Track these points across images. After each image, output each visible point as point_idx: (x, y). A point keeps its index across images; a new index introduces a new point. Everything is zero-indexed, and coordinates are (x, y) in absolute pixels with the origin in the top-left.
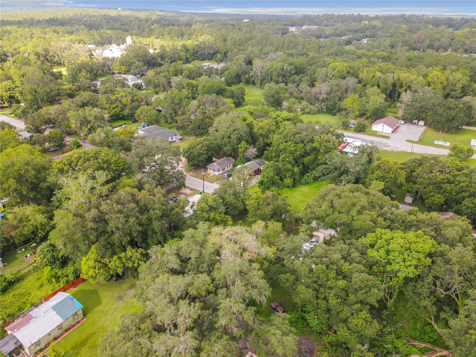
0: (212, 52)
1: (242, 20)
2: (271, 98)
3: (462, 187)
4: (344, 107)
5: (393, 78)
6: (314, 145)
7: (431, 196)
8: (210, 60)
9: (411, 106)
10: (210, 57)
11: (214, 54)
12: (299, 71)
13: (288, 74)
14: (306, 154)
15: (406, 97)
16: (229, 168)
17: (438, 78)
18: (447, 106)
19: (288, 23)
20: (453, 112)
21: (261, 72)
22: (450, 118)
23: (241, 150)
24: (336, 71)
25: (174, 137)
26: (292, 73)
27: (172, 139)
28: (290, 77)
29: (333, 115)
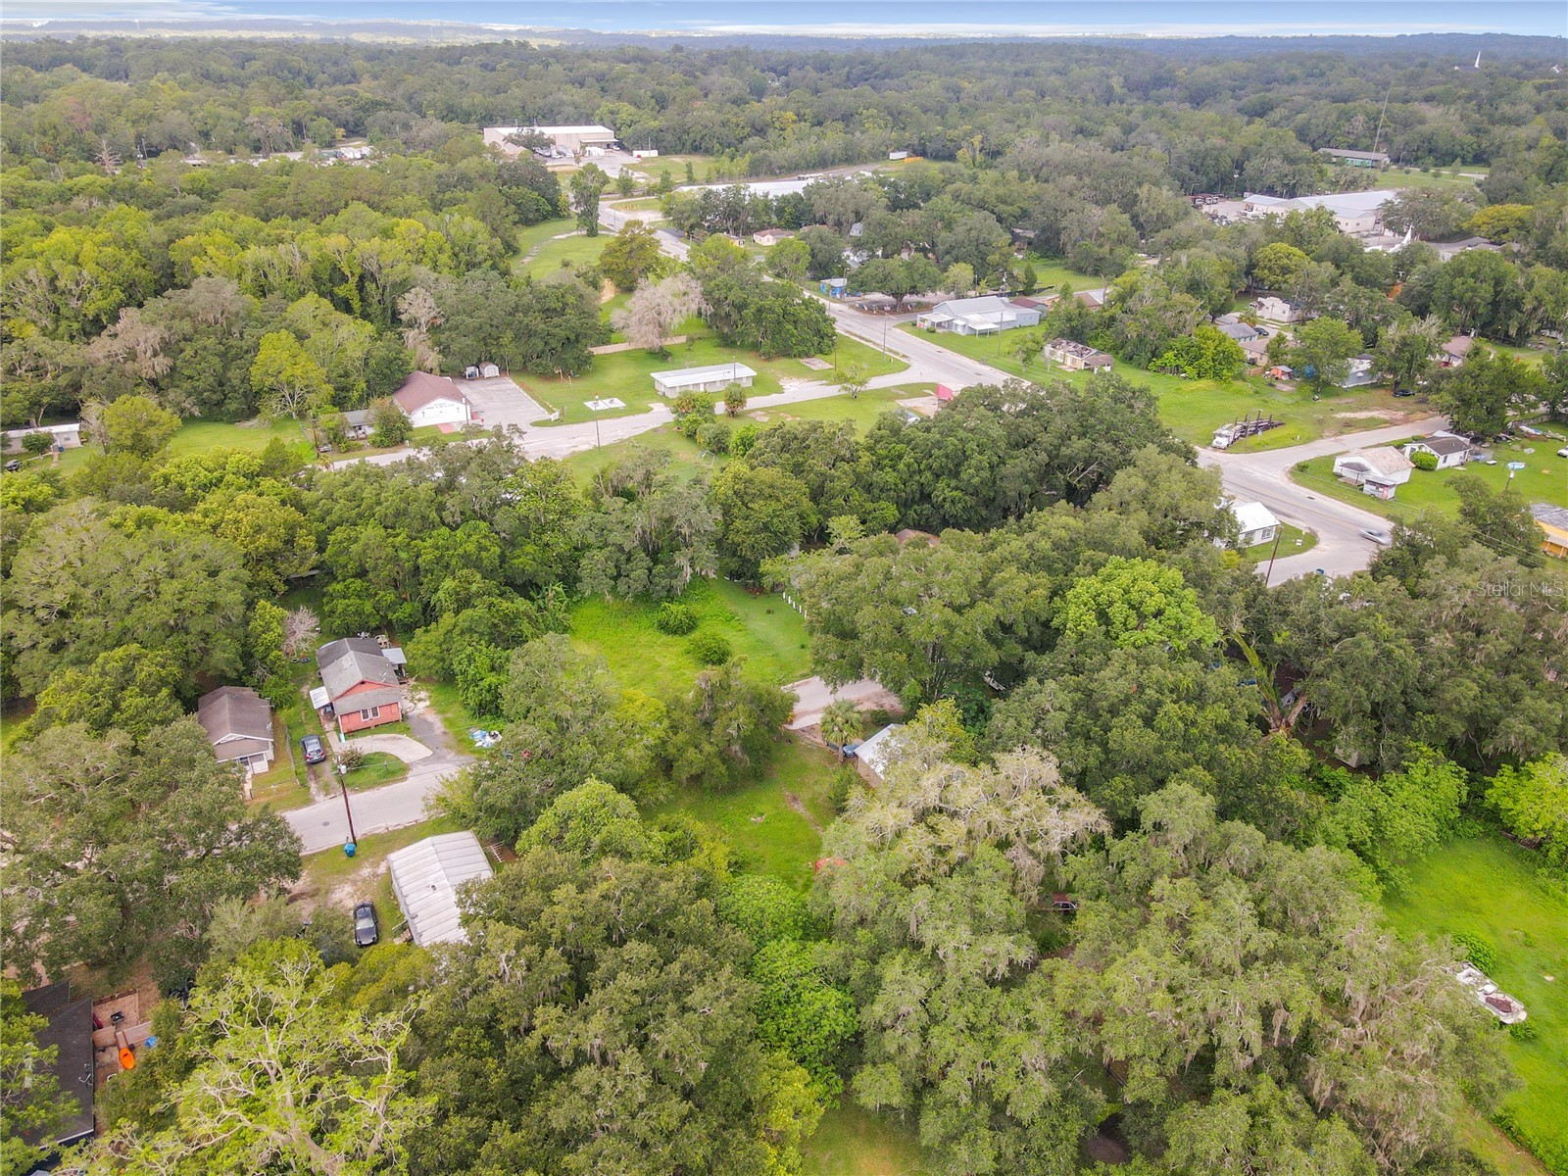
4: (269, 382)
5: (305, 256)
6: (523, 508)
9: (452, 330)
15: (418, 306)
17: (424, 238)
18: (536, 306)
20: (572, 319)
22: (572, 337)
23: (268, 636)
29: (231, 422)
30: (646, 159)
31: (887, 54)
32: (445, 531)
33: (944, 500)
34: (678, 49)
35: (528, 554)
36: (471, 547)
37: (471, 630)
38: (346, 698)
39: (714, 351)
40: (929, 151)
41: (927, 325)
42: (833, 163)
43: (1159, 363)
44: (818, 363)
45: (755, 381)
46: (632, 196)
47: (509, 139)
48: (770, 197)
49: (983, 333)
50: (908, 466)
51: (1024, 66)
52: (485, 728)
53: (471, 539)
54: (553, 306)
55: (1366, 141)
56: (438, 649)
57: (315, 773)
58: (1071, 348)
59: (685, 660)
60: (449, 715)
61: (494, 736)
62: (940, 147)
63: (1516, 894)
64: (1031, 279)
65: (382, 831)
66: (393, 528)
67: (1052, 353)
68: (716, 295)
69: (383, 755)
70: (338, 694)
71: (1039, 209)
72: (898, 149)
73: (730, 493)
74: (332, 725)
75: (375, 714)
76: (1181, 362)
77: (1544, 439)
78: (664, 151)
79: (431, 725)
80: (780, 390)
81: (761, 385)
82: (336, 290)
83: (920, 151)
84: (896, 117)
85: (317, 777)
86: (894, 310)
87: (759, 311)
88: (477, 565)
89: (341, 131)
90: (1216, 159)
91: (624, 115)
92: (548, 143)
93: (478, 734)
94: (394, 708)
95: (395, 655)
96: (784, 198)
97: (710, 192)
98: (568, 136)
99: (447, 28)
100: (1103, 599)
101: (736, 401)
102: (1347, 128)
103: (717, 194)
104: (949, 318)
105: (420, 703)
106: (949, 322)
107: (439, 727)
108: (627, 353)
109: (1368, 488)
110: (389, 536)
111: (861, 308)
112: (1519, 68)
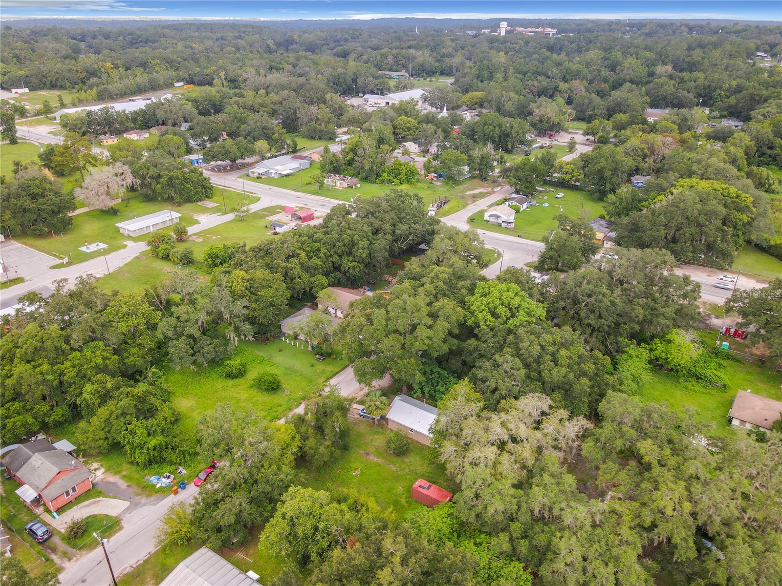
30: (22, 94)
31: (139, 29)
32: (76, 354)
35: (133, 354)
36: (99, 360)
37: (123, 414)
38: (48, 488)
39: (142, 205)
40: (196, 81)
41: (256, 175)
42: (145, 91)
43: (381, 179)
44: (209, 204)
45: (182, 219)
46: (27, 117)
50: (325, 254)
51: (219, 35)
52: (157, 473)
53: (97, 355)
55: (396, 67)
56: (102, 433)
57: (49, 548)
58: (337, 178)
59: (254, 392)
60: (124, 473)
61: (168, 477)
62: (201, 78)
63: (678, 394)
64: (295, 145)
65: (128, 570)
66: (33, 361)
67: (328, 181)
68: (141, 173)
69: (94, 517)
70: (42, 486)
71: (282, 109)
72: (178, 81)
73: (243, 289)
74: (42, 509)
75: (74, 490)
76: (391, 177)
77: (546, 192)
78: (32, 89)
79: (114, 484)
80: (198, 222)
81: (185, 221)
83: (190, 81)
84: (170, 63)
85: (54, 550)
86: (232, 169)
87: (170, 179)
88: (104, 370)
90: (344, 78)
93: (153, 479)
94: (86, 483)
95: (64, 445)
97: (90, 111)
100: (491, 306)
101: (182, 233)
102: (386, 61)
103: (96, 114)
104: (265, 170)
105: (99, 472)
106: (267, 172)
107: (122, 484)
108: (87, 214)
109: (504, 225)
110: (35, 367)
111: (214, 170)
112: (433, 32)
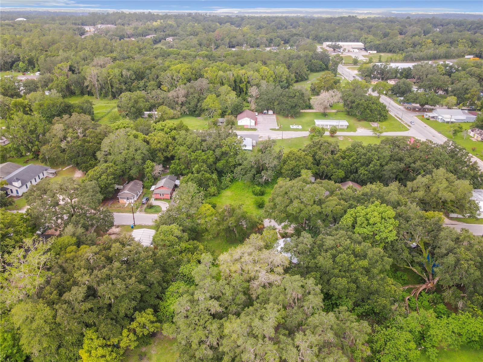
0: (10, 60)
1: (13, 19)
2: (132, 108)
3: (353, 160)
4: (206, 107)
5: (233, 75)
6: (223, 149)
7: (334, 172)
8: (9, 70)
9: (260, 99)
10: (8, 66)
11: (13, 63)
12: (140, 76)
13: (129, 80)
14: (217, 160)
15: (253, 91)
16: (141, 192)
17: (268, 72)
18: (287, 95)
19: (77, 22)
20: (295, 100)
21: (98, 81)
22: (294, 105)
23: (148, 169)
24: (181, 74)
25: (45, 172)
26: (133, 78)
27: (43, 175)
28: (132, 83)
29: (196, 117)
30: (371, 54)
33: (361, 173)
34: (408, 18)
35: (222, 163)
38: (158, 190)
41: (427, 117)
44: (375, 124)
45: (348, 127)
47: (328, 46)
48: (399, 68)
49: (448, 122)
54: (291, 95)
59: (252, 204)
65: (144, 224)
67: (470, 133)
68: (345, 98)
70: (157, 188)
72: (471, 55)
75: (163, 196)
78: (379, 51)
81: (349, 128)
82: (240, 85)
83: (481, 56)
85: (141, 207)
86: (419, 110)
87: (358, 104)
89: (283, 42)
91: (369, 39)
92: (340, 47)
94: (168, 195)
96: (404, 68)
97: (375, 65)
98: (348, 45)
99: (344, 12)
101: (333, 132)
104: (438, 115)
106: (437, 117)
108: (315, 113)
111: (407, 109)
